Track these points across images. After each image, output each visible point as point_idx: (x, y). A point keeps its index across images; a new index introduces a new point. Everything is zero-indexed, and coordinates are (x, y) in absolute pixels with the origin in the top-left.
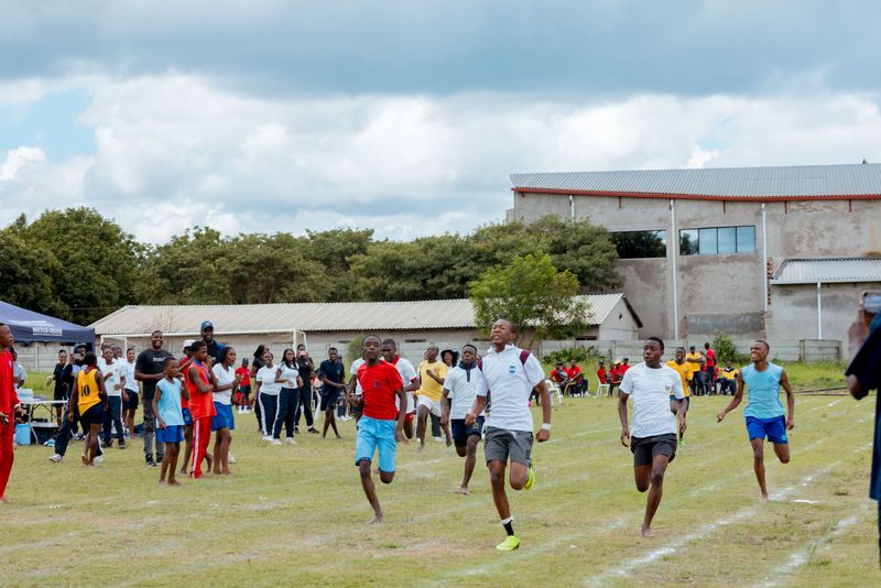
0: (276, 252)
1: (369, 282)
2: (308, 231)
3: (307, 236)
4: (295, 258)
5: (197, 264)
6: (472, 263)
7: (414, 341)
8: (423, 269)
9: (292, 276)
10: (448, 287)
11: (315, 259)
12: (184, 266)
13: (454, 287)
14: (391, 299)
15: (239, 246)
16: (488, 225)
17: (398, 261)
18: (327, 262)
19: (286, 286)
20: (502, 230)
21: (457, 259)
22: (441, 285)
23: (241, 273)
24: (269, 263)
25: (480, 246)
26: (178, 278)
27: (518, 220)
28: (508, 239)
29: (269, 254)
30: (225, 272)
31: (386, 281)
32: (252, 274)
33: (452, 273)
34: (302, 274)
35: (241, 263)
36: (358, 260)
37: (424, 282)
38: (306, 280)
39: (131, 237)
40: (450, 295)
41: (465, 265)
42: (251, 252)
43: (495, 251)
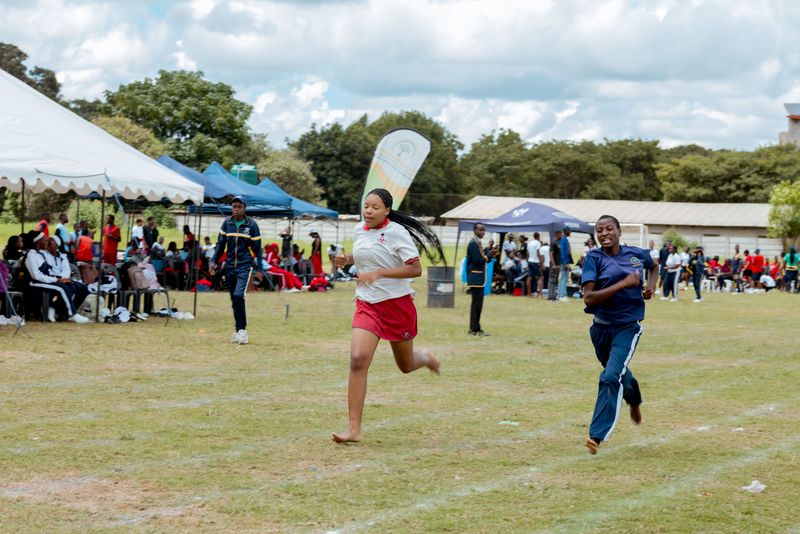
0: (583, 156)
1: (671, 185)
2: (605, 139)
3: (605, 144)
4: (597, 161)
5: (518, 163)
6: (755, 175)
7: (710, 235)
8: (715, 178)
9: (594, 176)
10: (736, 194)
11: (611, 162)
12: (508, 165)
13: (740, 194)
14: (688, 200)
15: (552, 150)
16: (768, 146)
17: (697, 171)
18: (620, 165)
19: (589, 184)
20: (779, 149)
21: (743, 170)
22: (730, 191)
23: (554, 172)
24: (576, 164)
25: (761, 161)
26: (502, 174)
27: (792, 141)
28: (786, 158)
29: (577, 158)
30: (540, 171)
31: (685, 186)
32: (562, 173)
33: (738, 182)
34: (603, 175)
35: (555, 164)
36: (661, 167)
37: (715, 188)
38: (606, 180)
39: (454, 136)
40: (736, 200)
41: (749, 176)
42: (562, 155)
43: (775, 165)
